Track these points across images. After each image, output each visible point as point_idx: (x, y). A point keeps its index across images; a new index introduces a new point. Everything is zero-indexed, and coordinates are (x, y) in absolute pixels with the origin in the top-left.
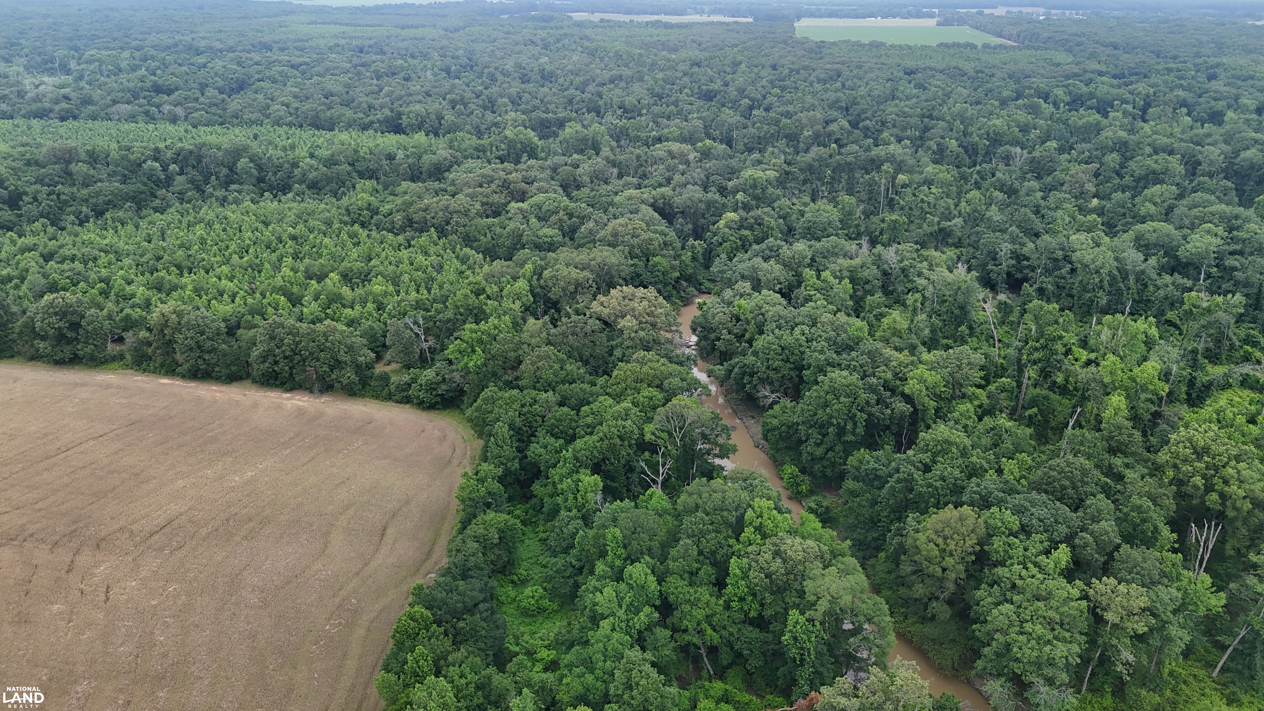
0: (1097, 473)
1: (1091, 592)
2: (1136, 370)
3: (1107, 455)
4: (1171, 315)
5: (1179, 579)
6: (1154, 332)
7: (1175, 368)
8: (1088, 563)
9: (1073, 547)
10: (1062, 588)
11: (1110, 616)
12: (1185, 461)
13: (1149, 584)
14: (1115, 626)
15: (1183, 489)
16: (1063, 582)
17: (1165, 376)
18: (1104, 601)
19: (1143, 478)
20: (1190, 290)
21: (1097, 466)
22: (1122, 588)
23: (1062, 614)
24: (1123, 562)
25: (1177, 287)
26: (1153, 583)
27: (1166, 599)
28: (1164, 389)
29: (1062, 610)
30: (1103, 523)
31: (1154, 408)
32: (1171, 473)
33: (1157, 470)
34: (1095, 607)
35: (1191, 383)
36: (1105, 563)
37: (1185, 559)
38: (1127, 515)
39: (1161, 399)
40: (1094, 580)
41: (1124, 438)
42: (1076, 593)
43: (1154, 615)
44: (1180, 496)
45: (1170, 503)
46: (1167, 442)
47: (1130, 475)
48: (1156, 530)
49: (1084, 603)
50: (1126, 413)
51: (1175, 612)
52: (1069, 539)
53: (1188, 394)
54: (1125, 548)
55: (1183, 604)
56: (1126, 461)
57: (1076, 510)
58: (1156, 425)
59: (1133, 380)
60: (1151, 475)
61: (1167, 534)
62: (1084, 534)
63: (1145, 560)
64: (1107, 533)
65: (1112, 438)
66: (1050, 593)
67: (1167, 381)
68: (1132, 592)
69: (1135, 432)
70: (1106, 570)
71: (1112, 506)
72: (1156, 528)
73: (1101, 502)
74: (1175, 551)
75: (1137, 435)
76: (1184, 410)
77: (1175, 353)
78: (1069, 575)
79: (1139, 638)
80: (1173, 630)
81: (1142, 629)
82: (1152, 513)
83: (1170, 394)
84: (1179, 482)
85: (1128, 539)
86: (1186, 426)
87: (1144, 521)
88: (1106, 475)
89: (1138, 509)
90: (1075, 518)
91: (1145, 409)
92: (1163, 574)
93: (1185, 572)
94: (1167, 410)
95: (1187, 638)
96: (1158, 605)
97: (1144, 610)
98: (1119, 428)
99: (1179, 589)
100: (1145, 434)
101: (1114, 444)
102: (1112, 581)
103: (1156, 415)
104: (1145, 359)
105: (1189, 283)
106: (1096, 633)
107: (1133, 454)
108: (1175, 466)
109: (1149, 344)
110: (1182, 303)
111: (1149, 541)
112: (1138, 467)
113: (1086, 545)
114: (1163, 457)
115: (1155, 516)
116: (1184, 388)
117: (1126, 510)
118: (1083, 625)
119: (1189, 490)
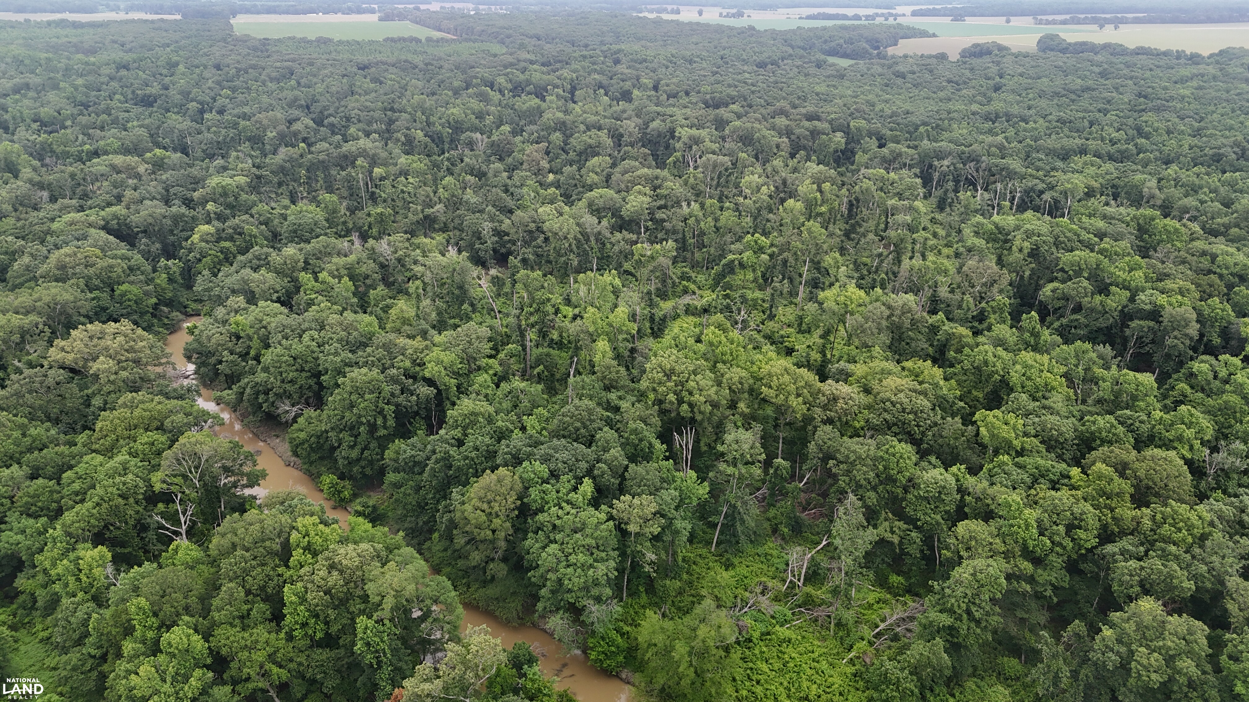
0: (599, 409)
1: (614, 512)
2: (611, 316)
3: (604, 393)
4: (627, 266)
5: (674, 481)
6: (617, 282)
7: (638, 309)
8: (608, 488)
9: (594, 478)
10: (593, 516)
11: (632, 528)
12: (660, 383)
13: (654, 492)
14: (637, 534)
15: (663, 406)
16: (592, 510)
17: (633, 317)
18: (625, 516)
19: (633, 405)
20: (636, 243)
21: (599, 404)
22: (636, 501)
23: (596, 539)
24: (633, 479)
25: (626, 241)
26: (657, 490)
27: (668, 499)
28: (634, 328)
29: (595, 535)
30: (612, 451)
31: (630, 346)
32: (652, 396)
33: (642, 396)
34: (620, 524)
35: (652, 319)
36: (620, 484)
37: (675, 464)
38: (627, 439)
39: (633, 337)
40: (615, 501)
41: (614, 376)
42: (603, 516)
43: (663, 516)
44: (663, 412)
45: (656, 421)
46: (644, 371)
47: (624, 405)
48: (651, 445)
49: (611, 523)
50: (610, 354)
51: (677, 508)
52: (589, 473)
53: (652, 329)
54: (632, 466)
55: (681, 500)
56: (619, 394)
57: (589, 446)
58: (634, 359)
59: (610, 325)
60: (639, 401)
61: (659, 447)
62: (600, 465)
63: (648, 473)
64: (617, 458)
65: (605, 377)
66: (584, 524)
67: (635, 321)
68: (644, 503)
69: (620, 368)
70: (622, 490)
71: (616, 435)
72: (650, 444)
73: (607, 434)
74: (667, 459)
75: (622, 369)
76: (650, 342)
77: (636, 297)
78: (595, 503)
79: (656, 538)
80: (679, 524)
81: (656, 530)
82: (646, 433)
83: (639, 331)
84: (659, 402)
85: (633, 459)
86: (655, 355)
87: (641, 440)
88: (607, 410)
89: (635, 431)
90: (590, 453)
91: (624, 347)
92: (663, 480)
93: (677, 474)
94: (639, 345)
95: (689, 527)
96: (664, 507)
97: (655, 514)
98: (608, 368)
99: (676, 489)
100: (628, 369)
101: (607, 382)
102: (628, 497)
103: (633, 351)
104: (616, 306)
105: (634, 237)
106: (624, 545)
107: (623, 387)
108: (654, 390)
109: (616, 293)
110: (633, 254)
111: (648, 457)
112: (629, 397)
113: (603, 473)
114: (644, 384)
115: (647, 434)
116: (648, 325)
117: (626, 435)
118: (614, 542)
119: (667, 406)
